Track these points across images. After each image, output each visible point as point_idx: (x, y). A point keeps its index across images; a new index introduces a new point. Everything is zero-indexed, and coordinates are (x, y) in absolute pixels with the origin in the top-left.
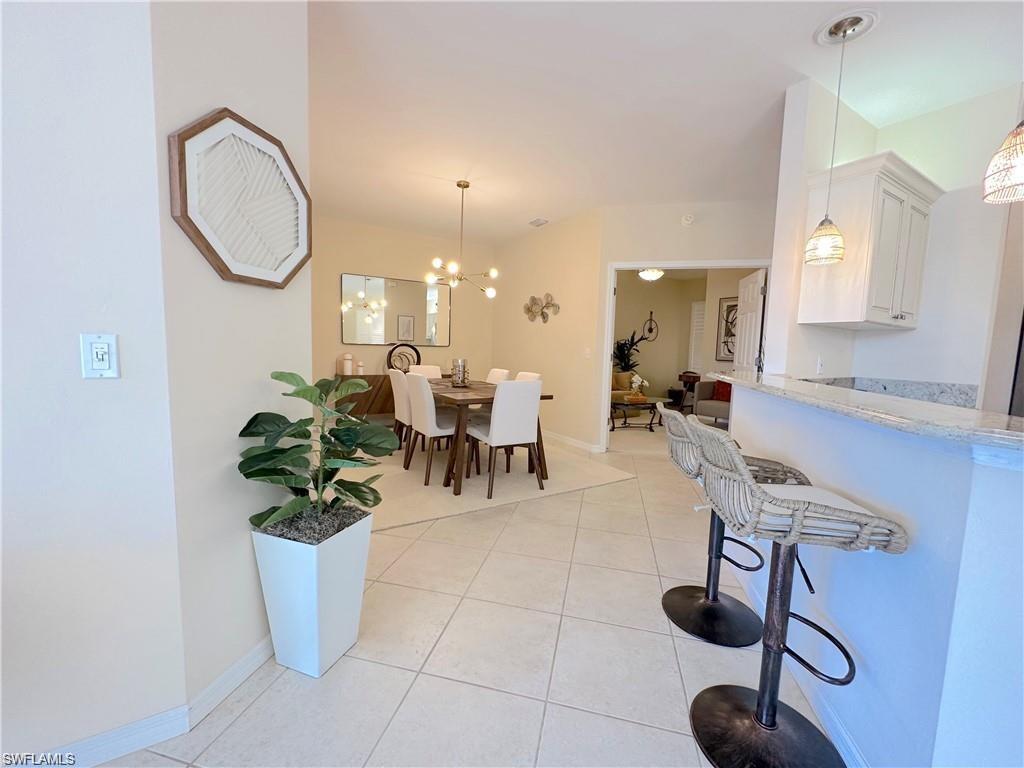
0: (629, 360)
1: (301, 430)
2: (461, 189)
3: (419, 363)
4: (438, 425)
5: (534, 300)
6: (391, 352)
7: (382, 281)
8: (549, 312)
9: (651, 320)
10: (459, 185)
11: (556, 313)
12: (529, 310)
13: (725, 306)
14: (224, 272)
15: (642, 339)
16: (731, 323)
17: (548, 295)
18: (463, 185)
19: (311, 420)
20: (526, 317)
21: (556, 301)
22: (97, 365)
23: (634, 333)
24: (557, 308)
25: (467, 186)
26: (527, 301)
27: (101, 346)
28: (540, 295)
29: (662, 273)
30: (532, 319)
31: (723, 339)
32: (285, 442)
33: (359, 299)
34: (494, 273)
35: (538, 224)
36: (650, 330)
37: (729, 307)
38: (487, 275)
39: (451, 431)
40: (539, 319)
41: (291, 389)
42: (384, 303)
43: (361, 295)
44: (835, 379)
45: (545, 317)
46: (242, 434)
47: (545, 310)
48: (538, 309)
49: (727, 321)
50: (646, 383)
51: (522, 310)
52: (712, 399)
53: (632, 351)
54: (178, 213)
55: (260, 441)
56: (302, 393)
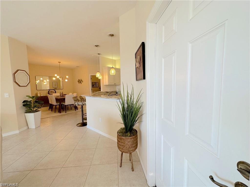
1: (30, 102)
3: (56, 93)
4: (57, 103)
6: (49, 91)
7: (48, 77)
11: (82, 82)
12: (78, 82)
14: (20, 86)
17: (81, 79)
19: (32, 101)
20: (78, 83)
21: (82, 80)
22: (7, 96)
24: (83, 81)
25: (60, 62)
26: (78, 80)
27: (7, 94)
30: (79, 83)
32: (28, 103)
33: (41, 80)
34: (67, 77)
39: (59, 104)
40: (80, 83)
41: (29, 97)
42: (48, 80)
43: (41, 79)
44: (112, 91)
46: (23, 103)
48: (80, 81)
51: (77, 82)
54: (15, 81)
55: (25, 103)
56: (30, 97)
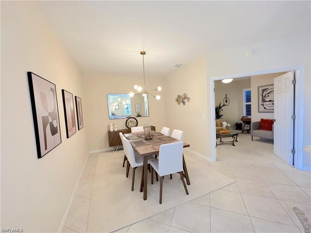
0: (219, 114)
2: (142, 55)
5: (179, 96)
6: (127, 121)
8: (186, 101)
9: (226, 97)
10: (141, 53)
11: (188, 101)
12: (177, 100)
13: (261, 89)
15: (224, 105)
16: (265, 96)
17: (184, 94)
18: (143, 53)
20: (176, 103)
21: (188, 96)
23: (220, 104)
24: (188, 99)
25: (145, 54)
26: (176, 97)
28: (181, 94)
29: (232, 80)
30: (179, 103)
31: (261, 103)
34: (159, 89)
35: (178, 66)
36: (226, 101)
37: (263, 90)
38: (156, 90)
40: (182, 104)
45: (184, 103)
47: (184, 100)
48: (182, 100)
49: (262, 96)
50: (229, 125)
51: (175, 101)
52: (259, 129)
53: (220, 110)
